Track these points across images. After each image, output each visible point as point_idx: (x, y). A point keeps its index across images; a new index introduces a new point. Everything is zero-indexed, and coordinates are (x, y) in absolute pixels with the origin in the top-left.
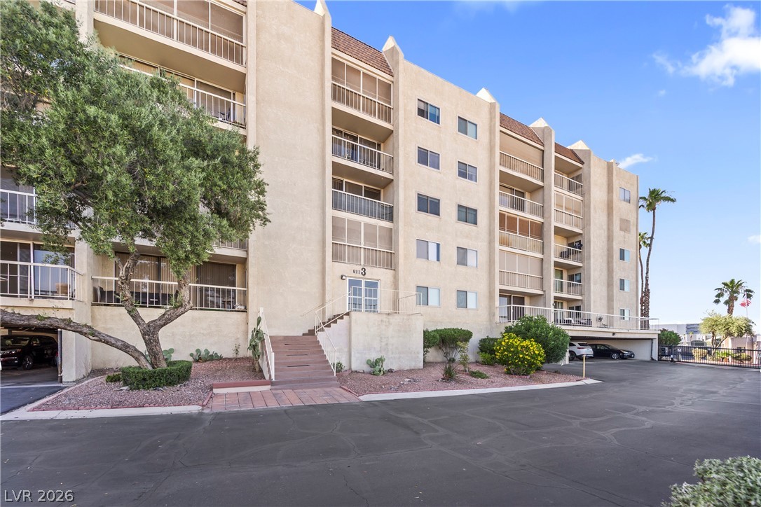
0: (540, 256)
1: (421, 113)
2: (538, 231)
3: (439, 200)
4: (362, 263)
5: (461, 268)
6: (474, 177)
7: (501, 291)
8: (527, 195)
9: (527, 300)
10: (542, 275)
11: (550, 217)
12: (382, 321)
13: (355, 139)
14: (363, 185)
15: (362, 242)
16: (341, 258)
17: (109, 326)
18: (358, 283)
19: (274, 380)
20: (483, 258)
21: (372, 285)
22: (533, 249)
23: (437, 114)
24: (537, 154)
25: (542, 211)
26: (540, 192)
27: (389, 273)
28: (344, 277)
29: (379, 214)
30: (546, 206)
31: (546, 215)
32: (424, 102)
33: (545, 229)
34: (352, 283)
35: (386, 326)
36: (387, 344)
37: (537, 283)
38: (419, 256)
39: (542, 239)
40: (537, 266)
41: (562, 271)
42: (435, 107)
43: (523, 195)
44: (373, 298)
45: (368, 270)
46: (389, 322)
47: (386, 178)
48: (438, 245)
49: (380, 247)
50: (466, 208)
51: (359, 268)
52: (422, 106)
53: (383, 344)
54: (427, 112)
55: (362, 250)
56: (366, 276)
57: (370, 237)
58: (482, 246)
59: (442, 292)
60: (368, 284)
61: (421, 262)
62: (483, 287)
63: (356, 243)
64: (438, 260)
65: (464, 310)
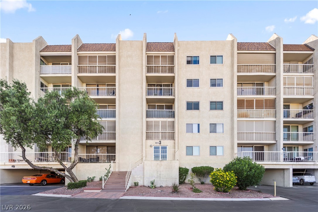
0: (274, 119)
1: (189, 62)
2: (272, 104)
3: (199, 102)
4: (160, 139)
5: (213, 134)
6: (221, 84)
7: (238, 144)
8: (266, 84)
9: (265, 148)
10: (275, 131)
11: (280, 93)
12: (158, 164)
13: (161, 86)
14: (164, 104)
15: (160, 130)
16: (150, 138)
17: (80, 169)
18: (158, 148)
19: (103, 188)
20: (227, 127)
21: (164, 148)
22: (268, 115)
23: (198, 60)
24: (271, 57)
25: (275, 91)
26: (274, 80)
27: (172, 141)
28: (151, 146)
29: (168, 115)
30: (277, 87)
31: (277, 93)
32: (190, 57)
33: (277, 102)
34: (155, 148)
35: (160, 166)
36: (160, 174)
37: (272, 136)
38: (188, 131)
39: (275, 108)
40: (272, 125)
41: (298, 126)
42: (197, 57)
43: (262, 84)
44: (165, 154)
45: (162, 141)
46: (161, 164)
47: (171, 99)
48: (199, 125)
49: (168, 130)
50: (216, 102)
51: (158, 141)
52: (189, 59)
53: (158, 174)
54: (192, 61)
55: (160, 133)
56: (161, 145)
57: (164, 127)
58: (227, 121)
59: (201, 148)
60: (163, 148)
61: (189, 135)
62: (227, 143)
63: (158, 130)
64: (199, 132)
65: (215, 156)
